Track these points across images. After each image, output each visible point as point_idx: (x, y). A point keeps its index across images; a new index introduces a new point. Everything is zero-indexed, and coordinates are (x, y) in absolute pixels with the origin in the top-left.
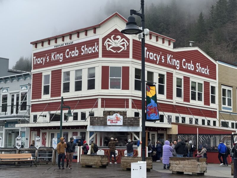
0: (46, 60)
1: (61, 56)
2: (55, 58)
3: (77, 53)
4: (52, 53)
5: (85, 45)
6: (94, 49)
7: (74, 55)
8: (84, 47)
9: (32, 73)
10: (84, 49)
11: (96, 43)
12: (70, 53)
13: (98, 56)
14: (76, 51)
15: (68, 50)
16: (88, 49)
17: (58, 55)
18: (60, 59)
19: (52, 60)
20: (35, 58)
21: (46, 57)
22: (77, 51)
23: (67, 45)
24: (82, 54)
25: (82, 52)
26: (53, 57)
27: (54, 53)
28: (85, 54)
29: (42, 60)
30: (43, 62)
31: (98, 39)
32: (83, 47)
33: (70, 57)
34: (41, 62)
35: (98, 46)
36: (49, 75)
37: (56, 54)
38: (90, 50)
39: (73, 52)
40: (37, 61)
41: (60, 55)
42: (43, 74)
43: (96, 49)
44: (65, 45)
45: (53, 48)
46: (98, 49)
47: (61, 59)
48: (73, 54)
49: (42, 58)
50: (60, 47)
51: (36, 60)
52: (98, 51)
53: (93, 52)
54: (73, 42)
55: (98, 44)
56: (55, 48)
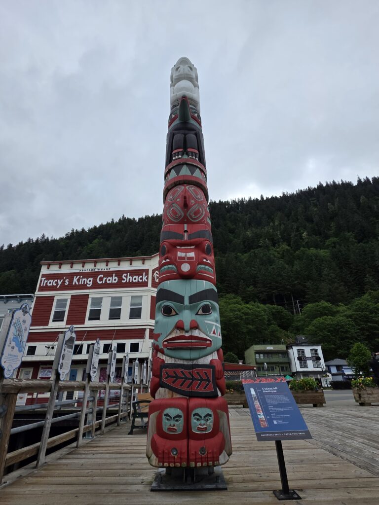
0: (63, 282)
1: (90, 281)
2: (79, 282)
3: (115, 280)
4: (75, 277)
5: (129, 274)
6: (142, 279)
7: (110, 282)
8: (127, 275)
9: (35, 296)
10: (126, 277)
11: (144, 273)
12: (104, 279)
13: (147, 286)
14: (114, 278)
15: (102, 276)
16: (132, 277)
17: (86, 279)
18: (87, 283)
19: (74, 284)
20: (44, 280)
21: (64, 280)
22: (116, 278)
23: (100, 270)
24: (123, 281)
25: (124, 280)
26: (75, 280)
27: (78, 277)
28: (128, 281)
29: (57, 283)
30: (57, 285)
31: (148, 270)
32: (125, 275)
33: (104, 282)
34: (55, 285)
35: (147, 276)
36: (66, 300)
37: (82, 278)
38: (135, 279)
39: (109, 278)
40: (47, 283)
41: (87, 279)
42: (56, 298)
43: (145, 279)
44: (96, 270)
45: (78, 271)
46: (147, 279)
47: (89, 284)
48: (109, 280)
49: (56, 281)
50: (88, 271)
51: (46, 281)
52: (146, 281)
53: (140, 281)
54: (109, 269)
55: (147, 274)
56: (81, 271)
